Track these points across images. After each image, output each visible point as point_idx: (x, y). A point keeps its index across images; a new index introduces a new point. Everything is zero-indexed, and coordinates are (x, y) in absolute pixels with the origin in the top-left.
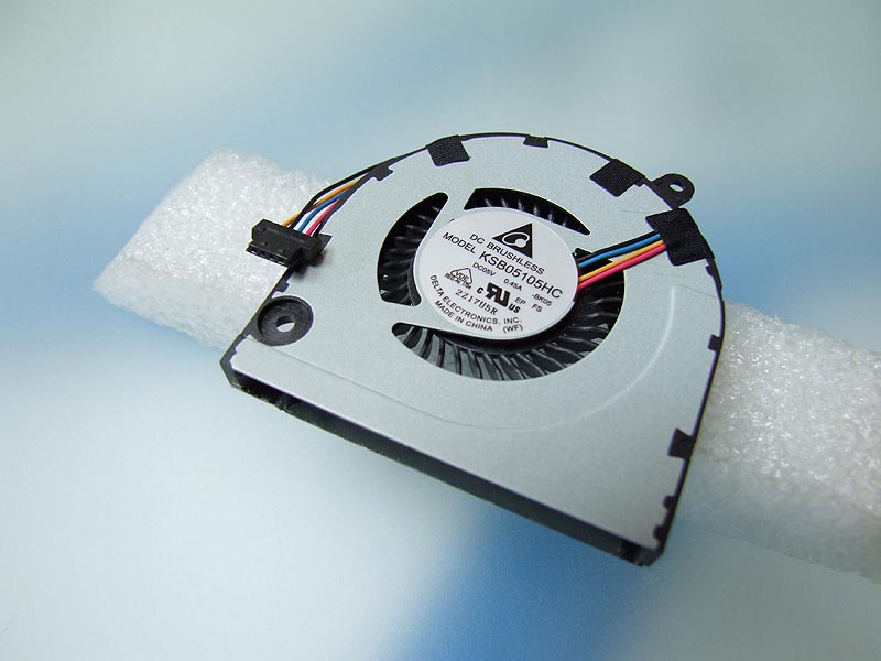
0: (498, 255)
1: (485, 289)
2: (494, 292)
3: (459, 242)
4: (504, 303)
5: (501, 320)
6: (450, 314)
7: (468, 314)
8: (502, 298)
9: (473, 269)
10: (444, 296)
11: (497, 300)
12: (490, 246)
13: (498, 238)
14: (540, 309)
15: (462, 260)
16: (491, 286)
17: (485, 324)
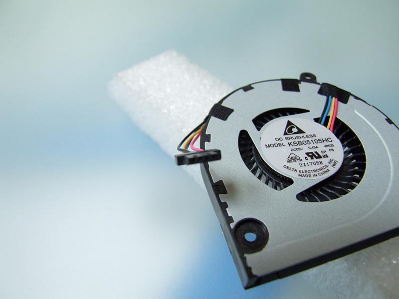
0: (294, 140)
1: (307, 156)
2: (311, 155)
3: (274, 145)
4: (320, 157)
5: (328, 165)
6: (309, 176)
7: (315, 171)
8: (317, 156)
9: (294, 152)
10: (298, 171)
11: (317, 158)
12: (287, 139)
13: (285, 134)
14: (333, 150)
15: (286, 151)
16: (307, 154)
17: (325, 170)
